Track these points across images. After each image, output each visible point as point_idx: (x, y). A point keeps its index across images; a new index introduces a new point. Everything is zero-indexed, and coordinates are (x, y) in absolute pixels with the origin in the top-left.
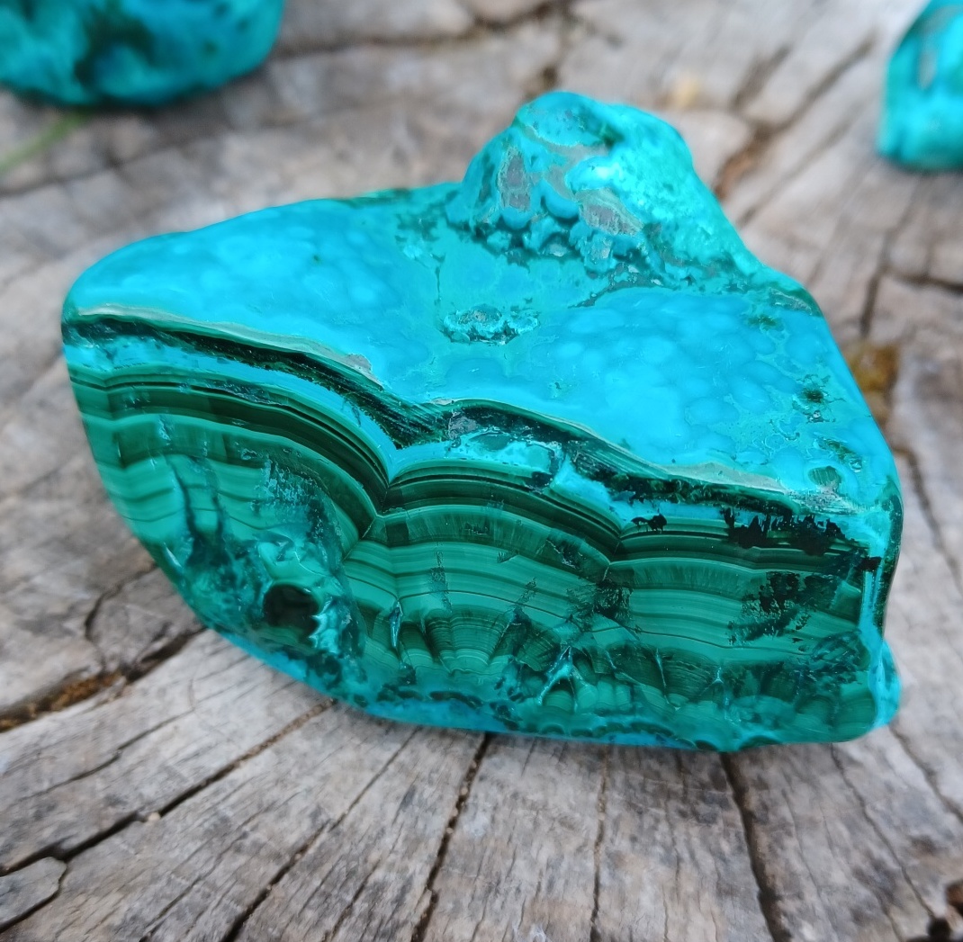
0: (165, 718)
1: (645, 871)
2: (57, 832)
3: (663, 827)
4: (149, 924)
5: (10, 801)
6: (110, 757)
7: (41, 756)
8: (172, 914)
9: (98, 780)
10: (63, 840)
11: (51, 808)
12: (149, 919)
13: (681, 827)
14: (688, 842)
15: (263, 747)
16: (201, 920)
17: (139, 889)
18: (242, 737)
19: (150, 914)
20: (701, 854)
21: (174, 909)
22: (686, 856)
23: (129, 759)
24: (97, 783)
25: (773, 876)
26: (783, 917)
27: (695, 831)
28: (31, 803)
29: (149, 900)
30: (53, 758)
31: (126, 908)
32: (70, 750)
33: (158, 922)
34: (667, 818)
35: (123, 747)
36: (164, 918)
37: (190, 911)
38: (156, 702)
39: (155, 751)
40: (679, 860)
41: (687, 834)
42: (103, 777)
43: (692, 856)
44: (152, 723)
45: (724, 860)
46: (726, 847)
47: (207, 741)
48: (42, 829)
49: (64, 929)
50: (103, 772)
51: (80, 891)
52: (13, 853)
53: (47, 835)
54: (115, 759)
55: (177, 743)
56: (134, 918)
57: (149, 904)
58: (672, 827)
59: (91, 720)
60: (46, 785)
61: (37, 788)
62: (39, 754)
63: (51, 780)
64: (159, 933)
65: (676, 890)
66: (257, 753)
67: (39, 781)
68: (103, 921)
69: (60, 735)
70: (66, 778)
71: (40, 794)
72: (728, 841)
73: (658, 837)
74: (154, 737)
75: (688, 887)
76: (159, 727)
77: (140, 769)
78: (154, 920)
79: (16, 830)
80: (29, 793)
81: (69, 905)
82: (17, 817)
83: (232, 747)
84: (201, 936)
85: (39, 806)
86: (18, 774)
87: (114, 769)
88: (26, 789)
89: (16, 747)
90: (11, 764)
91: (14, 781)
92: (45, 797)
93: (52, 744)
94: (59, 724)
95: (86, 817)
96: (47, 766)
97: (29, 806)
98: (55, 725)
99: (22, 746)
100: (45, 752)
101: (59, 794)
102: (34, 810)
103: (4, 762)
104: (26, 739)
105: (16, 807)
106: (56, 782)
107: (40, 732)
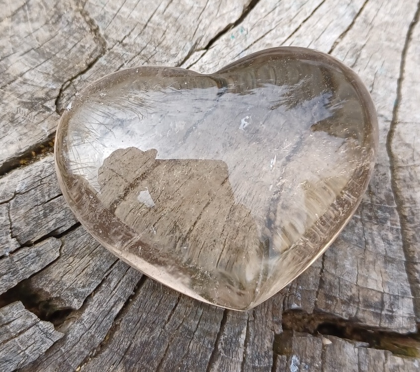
1: (348, 249)
2: (55, 224)
3: (359, 225)
4: (105, 273)
5: (29, 206)
7: (42, 183)
8: (116, 267)
10: (59, 228)
11: (51, 211)
12: (105, 271)
13: (368, 225)
14: (371, 233)
16: (129, 270)
17: (99, 255)
19: (105, 267)
20: (378, 239)
21: (116, 265)
22: (370, 241)
25: (414, 252)
26: (416, 273)
27: (375, 227)
29: (104, 260)
31: (93, 264)
33: (109, 272)
34: (361, 220)
36: (112, 269)
37: (124, 266)
40: (367, 243)
41: (371, 229)
43: (373, 241)
45: (389, 244)
46: (391, 237)
48: (48, 223)
49: (64, 275)
51: (70, 255)
52: (35, 234)
53: (51, 225)
56: (97, 270)
57: (104, 263)
58: (363, 225)
60: (47, 198)
61: (43, 200)
64: (110, 276)
65: (363, 259)
67: (43, 196)
68: (82, 272)
71: (44, 203)
72: (392, 233)
73: (356, 231)
75: (370, 258)
78: (107, 271)
79: (35, 223)
80: (39, 203)
81: (66, 262)
84: (130, 279)
88: (37, 201)
89: (29, 178)
90: (28, 187)
91: (30, 196)
92: (47, 205)
93: (47, 175)
94: (49, 164)
95: (68, 216)
96: (46, 188)
97: (40, 210)
98: (47, 165)
99: (32, 177)
100: (44, 180)
101: (53, 203)
102: (42, 212)
103: (24, 186)
104: (33, 173)
105: (33, 210)
106: (51, 197)
107: (40, 169)
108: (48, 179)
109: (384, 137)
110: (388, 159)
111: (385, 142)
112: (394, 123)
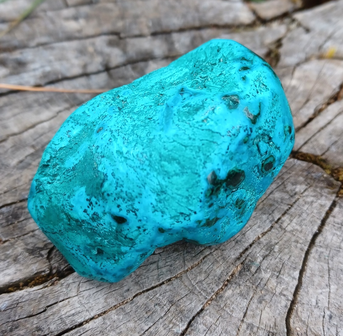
0: (66, 297)
5: (3, 322)
6: (42, 310)
7: (18, 306)
9: (35, 319)
11: (16, 328)
15: (99, 315)
18: (92, 310)
23: (49, 312)
24: (35, 320)
28: (10, 324)
30: (22, 307)
32: (29, 305)
35: (48, 307)
38: (64, 290)
39: (59, 310)
42: (38, 318)
44: (61, 299)
47: (79, 309)
50: (38, 316)
54: (45, 311)
55: (68, 308)
59: (39, 294)
60: (17, 318)
61: (13, 318)
62: (17, 304)
63: (19, 316)
66: (97, 318)
67: (15, 316)
69: (27, 298)
70: (25, 316)
71: (14, 321)
74: (61, 304)
76: (63, 300)
77: (51, 317)
80: (10, 320)
82: (4, 329)
83: (88, 313)
85: (12, 326)
86: (8, 311)
87: (42, 315)
88: (9, 318)
89: (10, 300)
90: (7, 307)
91: (6, 314)
92: (15, 323)
93: (23, 301)
94: (27, 293)
95: (27, 334)
96: (19, 310)
97: (9, 325)
98: (26, 293)
99: (12, 300)
100: (20, 304)
101: (20, 322)
102: (10, 327)
103: (5, 305)
104: (15, 298)
105: (5, 324)
106: (21, 317)
107: (20, 296)
108: (23, 304)
109: (285, 313)
110: (286, 330)
111: (285, 317)
112: (293, 303)
